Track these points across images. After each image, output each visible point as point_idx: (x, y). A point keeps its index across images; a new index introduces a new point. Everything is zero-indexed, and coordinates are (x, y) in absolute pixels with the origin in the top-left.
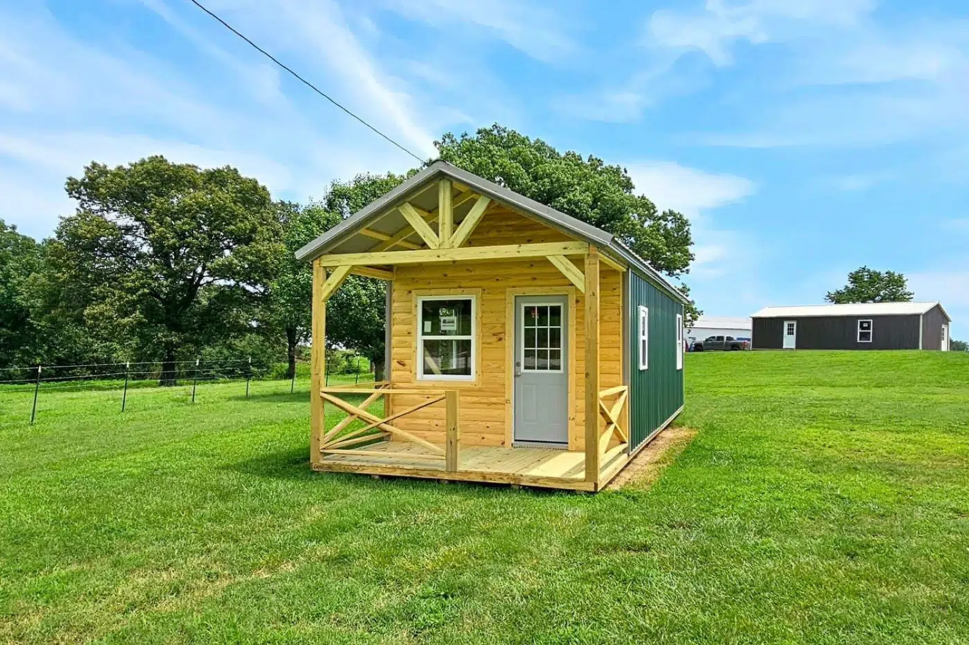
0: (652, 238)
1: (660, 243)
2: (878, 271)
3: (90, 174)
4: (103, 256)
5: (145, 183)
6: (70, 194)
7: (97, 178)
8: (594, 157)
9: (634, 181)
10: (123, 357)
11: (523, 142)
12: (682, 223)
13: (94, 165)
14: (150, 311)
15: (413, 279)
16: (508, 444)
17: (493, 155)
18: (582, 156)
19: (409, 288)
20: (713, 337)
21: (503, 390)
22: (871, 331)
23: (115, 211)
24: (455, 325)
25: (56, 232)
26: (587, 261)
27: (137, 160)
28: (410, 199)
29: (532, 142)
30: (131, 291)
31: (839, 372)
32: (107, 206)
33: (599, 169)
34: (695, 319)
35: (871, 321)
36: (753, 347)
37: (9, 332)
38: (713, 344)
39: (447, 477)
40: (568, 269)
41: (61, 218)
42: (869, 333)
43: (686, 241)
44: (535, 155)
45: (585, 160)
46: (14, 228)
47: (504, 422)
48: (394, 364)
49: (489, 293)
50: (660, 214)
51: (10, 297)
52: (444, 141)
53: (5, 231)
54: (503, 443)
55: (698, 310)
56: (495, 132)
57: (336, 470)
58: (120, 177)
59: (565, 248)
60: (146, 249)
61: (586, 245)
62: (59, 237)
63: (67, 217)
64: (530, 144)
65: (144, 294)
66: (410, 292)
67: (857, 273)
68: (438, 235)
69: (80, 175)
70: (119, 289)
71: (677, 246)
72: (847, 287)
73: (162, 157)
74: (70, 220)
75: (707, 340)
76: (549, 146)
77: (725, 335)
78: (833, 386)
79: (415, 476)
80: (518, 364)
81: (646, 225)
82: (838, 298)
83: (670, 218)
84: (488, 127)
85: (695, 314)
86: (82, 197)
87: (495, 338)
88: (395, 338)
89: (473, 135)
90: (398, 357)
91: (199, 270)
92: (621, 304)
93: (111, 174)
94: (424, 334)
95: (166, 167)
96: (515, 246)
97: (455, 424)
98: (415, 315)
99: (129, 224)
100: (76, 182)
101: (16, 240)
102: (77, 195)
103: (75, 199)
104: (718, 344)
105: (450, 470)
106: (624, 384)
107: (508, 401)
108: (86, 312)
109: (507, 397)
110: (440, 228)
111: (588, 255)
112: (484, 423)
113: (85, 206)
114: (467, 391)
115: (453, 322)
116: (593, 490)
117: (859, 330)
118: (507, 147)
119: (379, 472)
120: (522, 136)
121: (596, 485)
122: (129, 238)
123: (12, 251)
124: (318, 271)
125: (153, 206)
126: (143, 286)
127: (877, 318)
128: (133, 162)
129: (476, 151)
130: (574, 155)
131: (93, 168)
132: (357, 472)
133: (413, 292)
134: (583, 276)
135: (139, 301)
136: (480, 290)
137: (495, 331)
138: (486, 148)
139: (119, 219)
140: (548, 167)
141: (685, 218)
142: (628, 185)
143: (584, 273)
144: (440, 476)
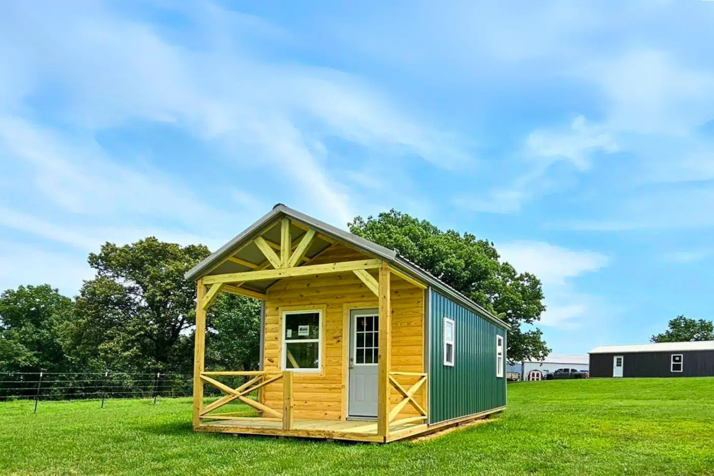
0: (512, 294)
1: (517, 297)
2: (693, 319)
3: (104, 251)
4: (114, 308)
5: (143, 257)
6: (92, 265)
7: (110, 253)
8: (468, 234)
9: (499, 252)
10: (129, 383)
11: (413, 222)
12: (535, 282)
13: (108, 244)
14: (144, 348)
15: (279, 299)
16: (343, 418)
17: (391, 232)
18: (460, 234)
19: (277, 306)
20: (561, 370)
21: (340, 378)
22: (682, 363)
23: (122, 276)
24: (308, 331)
25: (81, 292)
26: (380, 273)
27: (137, 241)
28: (261, 234)
29: (420, 222)
30: (132, 333)
31: (649, 391)
32: (117, 273)
33: (472, 242)
34: (546, 355)
35: (682, 355)
36: (590, 376)
37: (52, 364)
38: (561, 375)
39: (283, 434)
40: (368, 280)
41: (84, 281)
42: (680, 364)
43: (538, 296)
44: (422, 232)
45: (462, 236)
46: (57, 291)
47: (340, 402)
48: (266, 361)
49: (331, 308)
50: (518, 276)
51: (52, 339)
52: (355, 222)
53: (51, 293)
54: (340, 418)
55: (548, 348)
56: (392, 215)
57: (210, 430)
58: (125, 252)
59: (366, 264)
60: (144, 303)
61: (380, 261)
62: (83, 295)
63: (88, 280)
64: (418, 224)
65: (141, 335)
66: (277, 309)
67: (676, 320)
68: (280, 259)
69: (98, 252)
70: (123, 332)
71: (531, 300)
72: (667, 332)
73: (154, 237)
74: (90, 282)
75: (556, 372)
76: (433, 225)
77: (570, 368)
78: (638, 399)
79: (261, 434)
80: (351, 360)
81: (508, 284)
82: (660, 339)
83: (526, 279)
84: (387, 211)
85: (546, 352)
86: (100, 267)
87: (335, 341)
88: (267, 342)
89: (376, 218)
90: (269, 356)
91: (180, 318)
92: (423, 313)
93: (120, 250)
94: (287, 338)
95: (157, 244)
96: (332, 265)
97: (289, 395)
98: (281, 325)
99: (132, 286)
100: (96, 257)
101: (58, 300)
102: (96, 266)
103: (94, 268)
104: (564, 374)
105: (285, 429)
106: (425, 372)
107: (343, 386)
108: (100, 347)
109: (343, 384)
110: (282, 254)
111: (382, 268)
112: (327, 403)
113: (102, 273)
114: (313, 380)
115: (307, 330)
116: (383, 441)
117: (672, 363)
118: (401, 226)
119: (238, 431)
120: (413, 218)
121: (385, 438)
122: (132, 296)
123: (55, 307)
124: (200, 288)
125: (149, 273)
126: (140, 329)
127: (687, 353)
128: (135, 242)
129: (377, 229)
130: (453, 233)
131: (107, 246)
132: (223, 432)
133: (280, 309)
134: (377, 283)
135: (137, 340)
136: (325, 305)
137: (335, 335)
138: (385, 228)
139: (124, 282)
140: (431, 240)
141: (537, 278)
142: (495, 255)
143: (378, 282)
144: (279, 433)
